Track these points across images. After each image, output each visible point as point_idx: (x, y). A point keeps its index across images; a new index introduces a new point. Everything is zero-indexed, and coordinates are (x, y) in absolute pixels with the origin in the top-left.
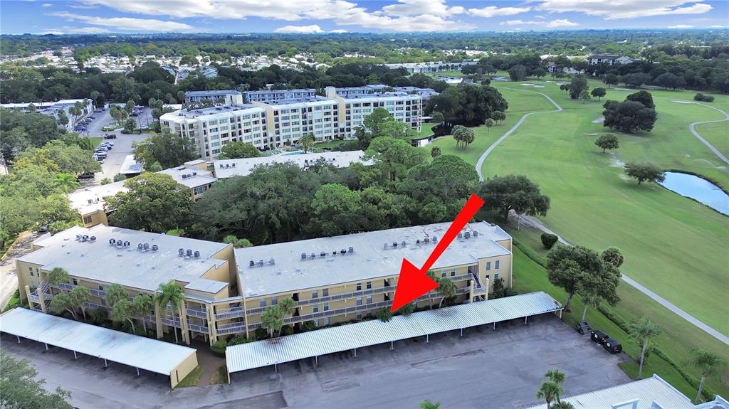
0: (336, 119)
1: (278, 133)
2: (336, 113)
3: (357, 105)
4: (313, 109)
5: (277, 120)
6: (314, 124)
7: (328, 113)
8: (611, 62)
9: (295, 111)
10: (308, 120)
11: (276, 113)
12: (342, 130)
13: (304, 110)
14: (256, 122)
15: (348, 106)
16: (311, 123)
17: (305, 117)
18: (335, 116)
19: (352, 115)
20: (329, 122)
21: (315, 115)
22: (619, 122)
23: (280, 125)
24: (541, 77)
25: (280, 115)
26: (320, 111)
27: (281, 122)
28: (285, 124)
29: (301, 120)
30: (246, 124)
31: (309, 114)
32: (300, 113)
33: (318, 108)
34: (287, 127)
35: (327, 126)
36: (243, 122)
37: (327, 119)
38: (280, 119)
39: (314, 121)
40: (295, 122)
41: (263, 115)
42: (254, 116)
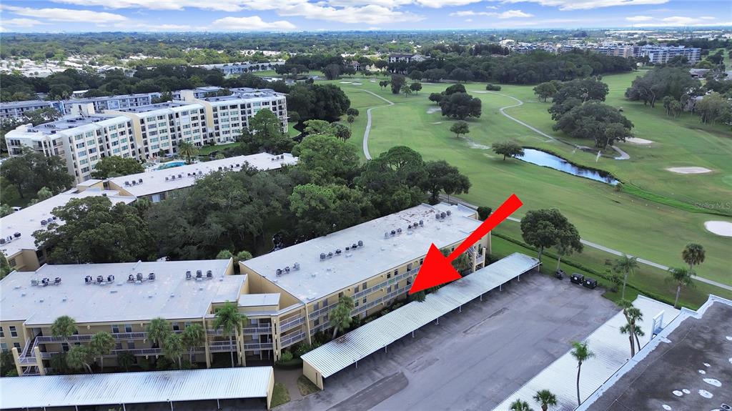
0: (203, 124)
1: (146, 143)
2: (203, 118)
3: (224, 108)
4: (180, 115)
5: (144, 129)
6: (183, 130)
7: (194, 118)
8: (408, 60)
9: (161, 118)
10: (176, 127)
11: (142, 121)
12: (211, 135)
13: (171, 117)
14: (122, 133)
15: (215, 109)
16: (179, 129)
17: (172, 124)
18: (203, 121)
19: (220, 118)
20: (196, 128)
21: (184, 121)
22: (455, 111)
23: (148, 135)
24: (352, 75)
25: (147, 124)
26: (187, 116)
27: (148, 131)
28: (153, 133)
29: (168, 127)
30: (114, 136)
31: (176, 120)
32: (167, 120)
33: (185, 113)
34: (155, 136)
35: (196, 131)
36: (109, 133)
37: (195, 125)
38: (147, 128)
39: (182, 128)
40: (163, 130)
41: (129, 125)
42: (120, 126)
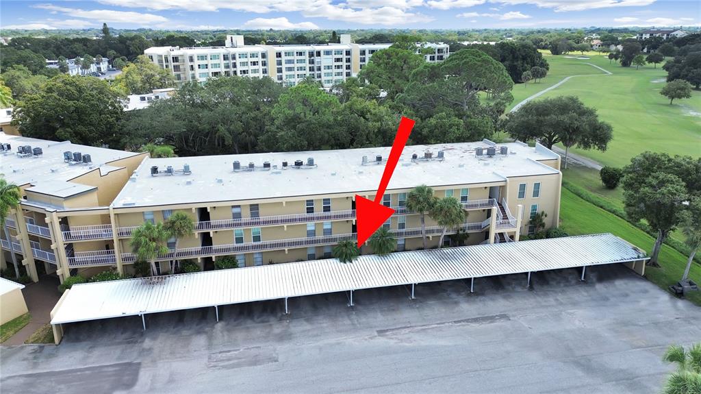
0: (348, 67)
1: (280, 78)
4: (322, 53)
5: (280, 63)
6: (323, 71)
7: (338, 60)
9: (301, 54)
10: (316, 66)
11: (279, 55)
13: (311, 54)
14: (254, 63)
15: (363, 53)
16: (319, 69)
17: (312, 62)
18: (348, 64)
20: (340, 70)
21: (325, 61)
23: (284, 70)
25: (284, 58)
26: (330, 56)
27: (284, 66)
28: (290, 69)
29: (307, 65)
30: (243, 64)
31: (317, 59)
32: (306, 57)
33: (328, 53)
34: (291, 73)
35: (339, 74)
36: (238, 61)
37: (338, 67)
38: (283, 62)
39: (322, 68)
40: (301, 68)
41: (264, 56)
42: (253, 55)
